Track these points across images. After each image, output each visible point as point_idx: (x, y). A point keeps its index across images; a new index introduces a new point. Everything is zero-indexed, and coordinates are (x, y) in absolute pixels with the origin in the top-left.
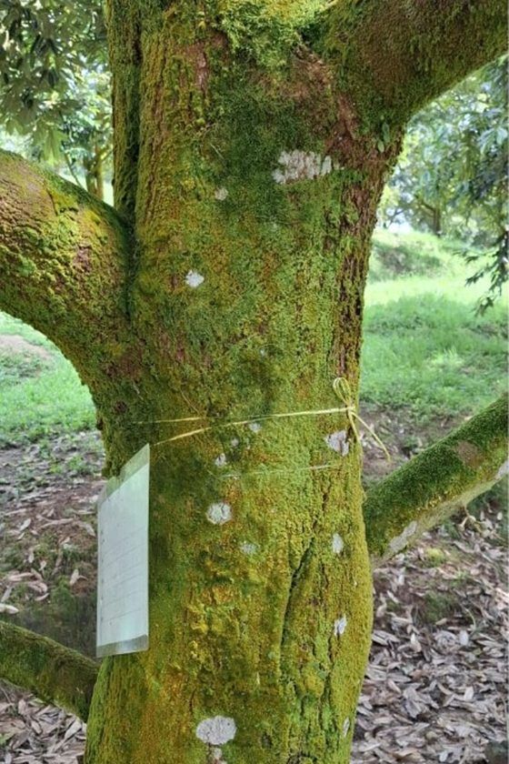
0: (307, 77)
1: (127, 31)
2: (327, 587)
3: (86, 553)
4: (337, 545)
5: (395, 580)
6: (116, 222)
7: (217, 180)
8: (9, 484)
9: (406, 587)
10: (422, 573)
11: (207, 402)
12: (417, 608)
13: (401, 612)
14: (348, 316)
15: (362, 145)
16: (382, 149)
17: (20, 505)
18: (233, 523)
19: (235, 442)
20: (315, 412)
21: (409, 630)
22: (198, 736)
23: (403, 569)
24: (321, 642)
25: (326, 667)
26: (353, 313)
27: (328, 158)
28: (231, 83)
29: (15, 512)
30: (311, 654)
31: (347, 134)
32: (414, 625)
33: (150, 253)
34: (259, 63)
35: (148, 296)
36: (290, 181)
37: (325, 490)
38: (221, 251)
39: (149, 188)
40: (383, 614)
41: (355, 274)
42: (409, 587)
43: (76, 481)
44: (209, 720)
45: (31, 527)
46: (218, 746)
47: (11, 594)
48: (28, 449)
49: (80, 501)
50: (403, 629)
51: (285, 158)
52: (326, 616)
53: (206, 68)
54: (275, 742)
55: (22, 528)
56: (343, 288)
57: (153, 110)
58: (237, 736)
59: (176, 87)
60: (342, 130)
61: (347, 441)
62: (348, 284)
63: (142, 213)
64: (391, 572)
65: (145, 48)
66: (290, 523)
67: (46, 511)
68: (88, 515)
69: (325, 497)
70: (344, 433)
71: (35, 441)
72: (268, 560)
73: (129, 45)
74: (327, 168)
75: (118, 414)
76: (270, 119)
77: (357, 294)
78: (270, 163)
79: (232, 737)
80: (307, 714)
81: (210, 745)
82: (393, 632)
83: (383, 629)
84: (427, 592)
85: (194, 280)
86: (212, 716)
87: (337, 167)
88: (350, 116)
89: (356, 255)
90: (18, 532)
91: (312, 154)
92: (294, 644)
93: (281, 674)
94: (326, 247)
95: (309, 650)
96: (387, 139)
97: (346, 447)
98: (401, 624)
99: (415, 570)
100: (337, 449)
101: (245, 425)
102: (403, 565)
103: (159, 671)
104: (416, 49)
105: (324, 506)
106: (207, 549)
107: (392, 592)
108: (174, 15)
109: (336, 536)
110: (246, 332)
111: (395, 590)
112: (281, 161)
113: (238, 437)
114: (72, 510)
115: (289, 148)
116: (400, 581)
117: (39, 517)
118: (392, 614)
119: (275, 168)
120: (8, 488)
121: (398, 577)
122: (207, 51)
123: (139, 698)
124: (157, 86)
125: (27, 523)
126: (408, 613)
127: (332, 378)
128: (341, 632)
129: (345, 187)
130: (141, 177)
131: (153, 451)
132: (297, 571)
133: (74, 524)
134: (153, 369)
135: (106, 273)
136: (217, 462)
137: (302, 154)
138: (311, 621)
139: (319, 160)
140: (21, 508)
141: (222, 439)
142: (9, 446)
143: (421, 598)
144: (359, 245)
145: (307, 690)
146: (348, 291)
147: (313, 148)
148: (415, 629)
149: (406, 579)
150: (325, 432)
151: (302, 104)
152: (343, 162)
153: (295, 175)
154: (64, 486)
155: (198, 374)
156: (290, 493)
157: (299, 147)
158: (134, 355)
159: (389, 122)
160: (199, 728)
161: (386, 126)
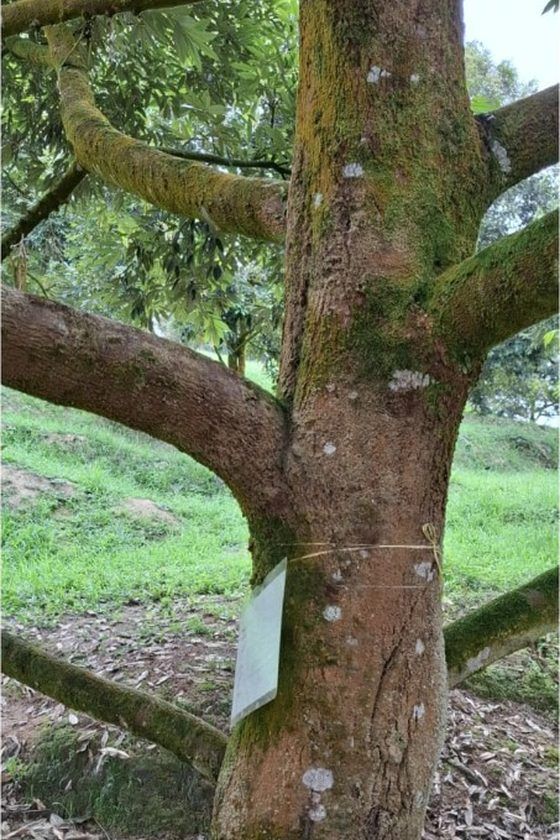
0: (416, 324)
1: (299, 283)
2: (409, 679)
3: (199, 708)
4: (420, 648)
5: (511, 774)
6: (279, 408)
7: (351, 386)
8: (129, 638)
9: (521, 784)
10: (540, 771)
11: (331, 532)
12: (532, 806)
13: (514, 808)
14: (437, 481)
15: (451, 368)
16: (465, 372)
17: (138, 657)
18: (343, 621)
19: (348, 562)
20: (408, 547)
21: (522, 827)
22: (304, 781)
23: (520, 764)
24: (402, 722)
25: (405, 741)
26: (441, 479)
27: (427, 376)
28: (364, 325)
29: (134, 663)
30: (393, 728)
31: (441, 361)
32: (527, 822)
33: (302, 430)
34: (385, 314)
35: (297, 457)
36: (400, 388)
37: (412, 603)
38: (349, 431)
39: (305, 388)
40: (495, 807)
41: (444, 452)
42: (525, 783)
43: (194, 640)
44: (313, 771)
45: (148, 677)
46: (318, 792)
47: (124, 740)
48: (149, 608)
49: (196, 658)
50: (515, 825)
51: (398, 374)
52: (407, 701)
53: (350, 316)
54: (362, 793)
55: (140, 678)
56: (434, 462)
57: (312, 339)
58: (334, 786)
59: (329, 326)
60: (438, 359)
61: (431, 571)
62: (438, 459)
63: (298, 404)
64: (507, 766)
65: (310, 300)
66: (384, 626)
67: (163, 665)
68: (203, 672)
69: (412, 609)
70: (429, 565)
71: (156, 600)
72: (366, 651)
73: (299, 293)
74: (426, 382)
75: (266, 538)
76: (389, 349)
77: (445, 466)
78: (387, 376)
79: (330, 786)
80: (387, 775)
81: (312, 791)
82: (504, 828)
83: (494, 823)
84: (544, 790)
85: (330, 449)
86: (316, 768)
87: (433, 381)
88: (443, 350)
89: (445, 441)
90: (136, 682)
91: (417, 373)
92: (381, 718)
93: (369, 740)
94: (423, 432)
95: (393, 725)
96: (469, 365)
97: (431, 575)
98: (513, 821)
99: (533, 767)
100: (423, 575)
101: (357, 551)
102: (520, 761)
103: (279, 728)
104: (485, 315)
105: (411, 616)
106: (322, 638)
107: (507, 787)
108: (332, 282)
109: (419, 642)
110: (362, 486)
111: (509, 785)
112: (395, 376)
113: (351, 559)
114: (188, 666)
115: (401, 368)
116: (516, 776)
117: (157, 670)
118: (505, 808)
119: (391, 380)
120: (129, 642)
121: (514, 772)
122: (351, 305)
123: (262, 750)
124: (316, 324)
125: (144, 674)
126: (522, 811)
127: (422, 524)
128: (419, 717)
129: (439, 395)
130: (300, 381)
131: (289, 565)
132: (387, 663)
133: (190, 678)
134: (295, 508)
135: (270, 441)
136: (334, 576)
137: (410, 372)
138: (396, 703)
139: (421, 377)
140: (140, 660)
141: (340, 560)
142: (133, 603)
143: (537, 796)
144: (448, 432)
145: (389, 756)
146: (437, 464)
147: (418, 369)
148: (528, 828)
149: (522, 775)
150: (414, 562)
151: (412, 341)
152: (438, 378)
153: (404, 385)
154: (183, 643)
155: (327, 513)
156: (386, 602)
157: (408, 368)
158: (283, 496)
159: (470, 355)
160: (305, 775)
161: (467, 358)
